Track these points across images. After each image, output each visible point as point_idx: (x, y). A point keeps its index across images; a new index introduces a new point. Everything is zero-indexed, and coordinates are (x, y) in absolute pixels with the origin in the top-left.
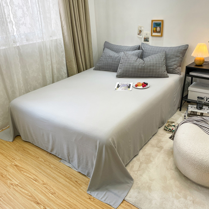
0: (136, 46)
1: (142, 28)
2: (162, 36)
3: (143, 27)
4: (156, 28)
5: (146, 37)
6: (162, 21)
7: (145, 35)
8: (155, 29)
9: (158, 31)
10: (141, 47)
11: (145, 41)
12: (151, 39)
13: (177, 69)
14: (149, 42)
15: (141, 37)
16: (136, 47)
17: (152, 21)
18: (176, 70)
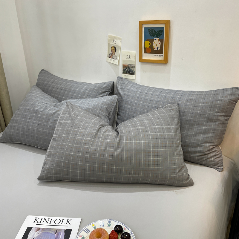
0: (105, 83)
1: (118, 43)
2: (165, 62)
3: (120, 39)
4: (152, 42)
5: (127, 63)
6: (167, 23)
7: (125, 58)
8: (148, 44)
9: (156, 49)
10: (117, 88)
11: (126, 73)
12: (138, 68)
13: (213, 154)
14: (134, 74)
15: (117, 64)
16: (105, 86)
17: (141, 23)
18: (211, 157)
